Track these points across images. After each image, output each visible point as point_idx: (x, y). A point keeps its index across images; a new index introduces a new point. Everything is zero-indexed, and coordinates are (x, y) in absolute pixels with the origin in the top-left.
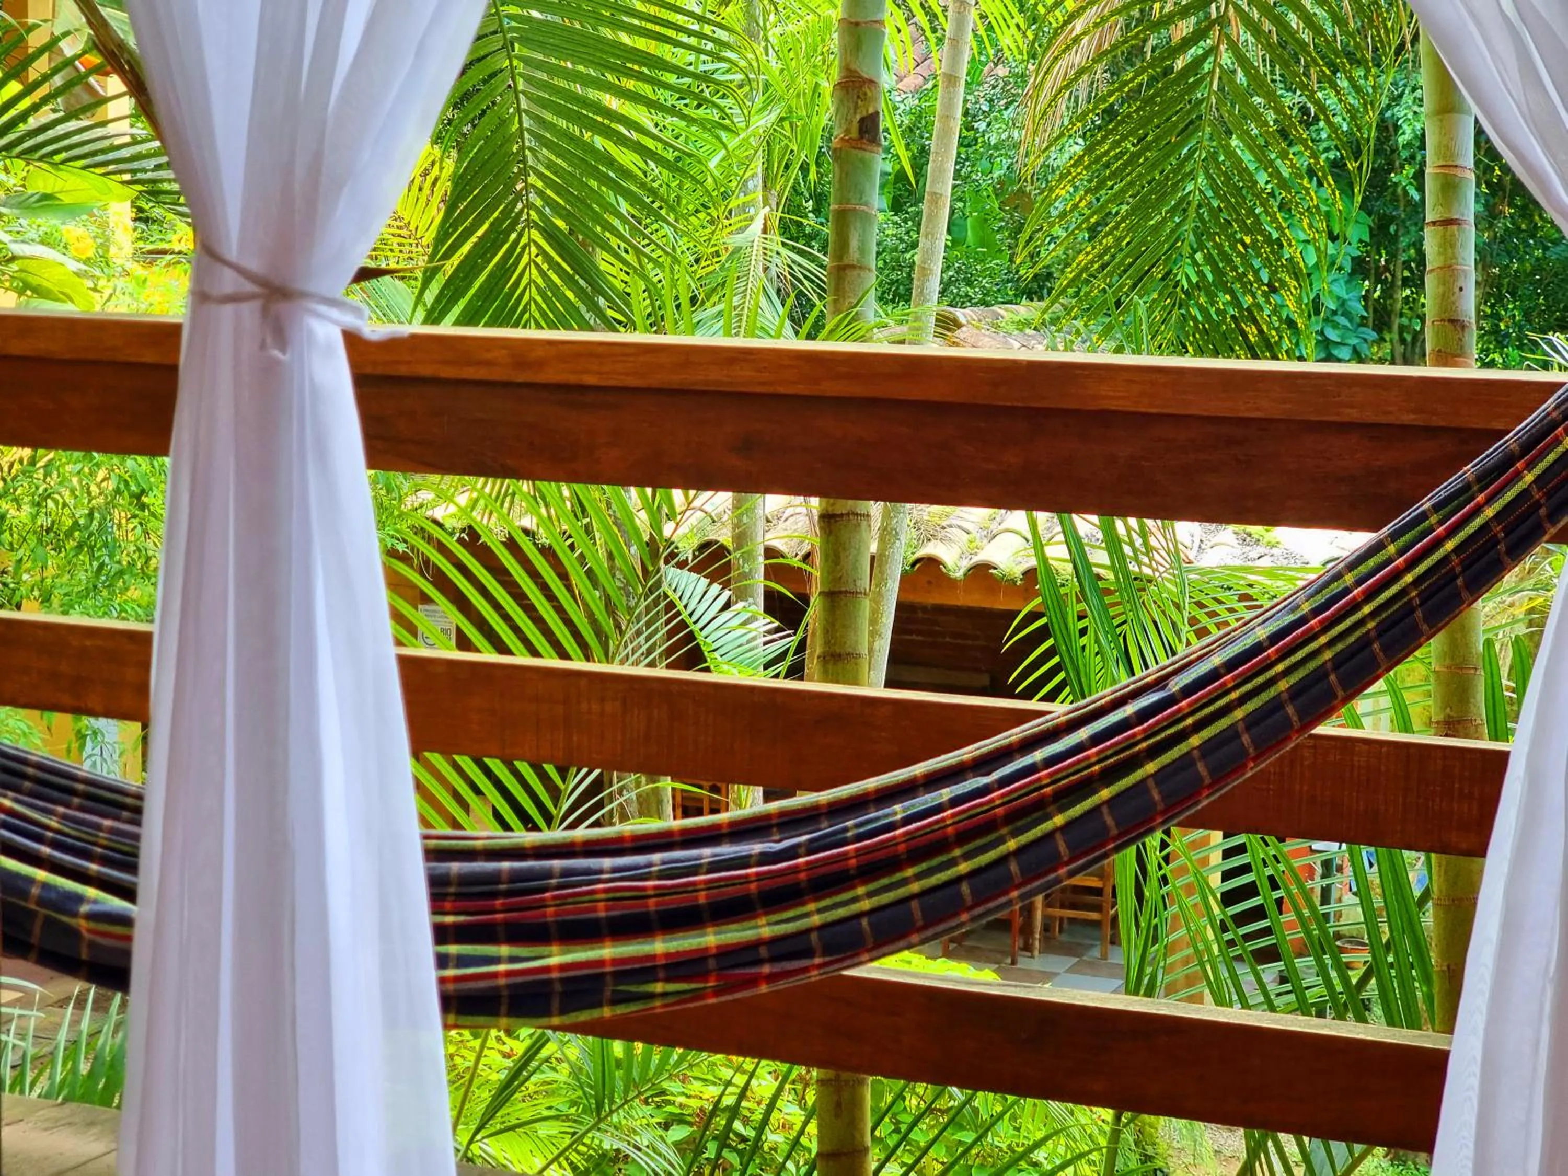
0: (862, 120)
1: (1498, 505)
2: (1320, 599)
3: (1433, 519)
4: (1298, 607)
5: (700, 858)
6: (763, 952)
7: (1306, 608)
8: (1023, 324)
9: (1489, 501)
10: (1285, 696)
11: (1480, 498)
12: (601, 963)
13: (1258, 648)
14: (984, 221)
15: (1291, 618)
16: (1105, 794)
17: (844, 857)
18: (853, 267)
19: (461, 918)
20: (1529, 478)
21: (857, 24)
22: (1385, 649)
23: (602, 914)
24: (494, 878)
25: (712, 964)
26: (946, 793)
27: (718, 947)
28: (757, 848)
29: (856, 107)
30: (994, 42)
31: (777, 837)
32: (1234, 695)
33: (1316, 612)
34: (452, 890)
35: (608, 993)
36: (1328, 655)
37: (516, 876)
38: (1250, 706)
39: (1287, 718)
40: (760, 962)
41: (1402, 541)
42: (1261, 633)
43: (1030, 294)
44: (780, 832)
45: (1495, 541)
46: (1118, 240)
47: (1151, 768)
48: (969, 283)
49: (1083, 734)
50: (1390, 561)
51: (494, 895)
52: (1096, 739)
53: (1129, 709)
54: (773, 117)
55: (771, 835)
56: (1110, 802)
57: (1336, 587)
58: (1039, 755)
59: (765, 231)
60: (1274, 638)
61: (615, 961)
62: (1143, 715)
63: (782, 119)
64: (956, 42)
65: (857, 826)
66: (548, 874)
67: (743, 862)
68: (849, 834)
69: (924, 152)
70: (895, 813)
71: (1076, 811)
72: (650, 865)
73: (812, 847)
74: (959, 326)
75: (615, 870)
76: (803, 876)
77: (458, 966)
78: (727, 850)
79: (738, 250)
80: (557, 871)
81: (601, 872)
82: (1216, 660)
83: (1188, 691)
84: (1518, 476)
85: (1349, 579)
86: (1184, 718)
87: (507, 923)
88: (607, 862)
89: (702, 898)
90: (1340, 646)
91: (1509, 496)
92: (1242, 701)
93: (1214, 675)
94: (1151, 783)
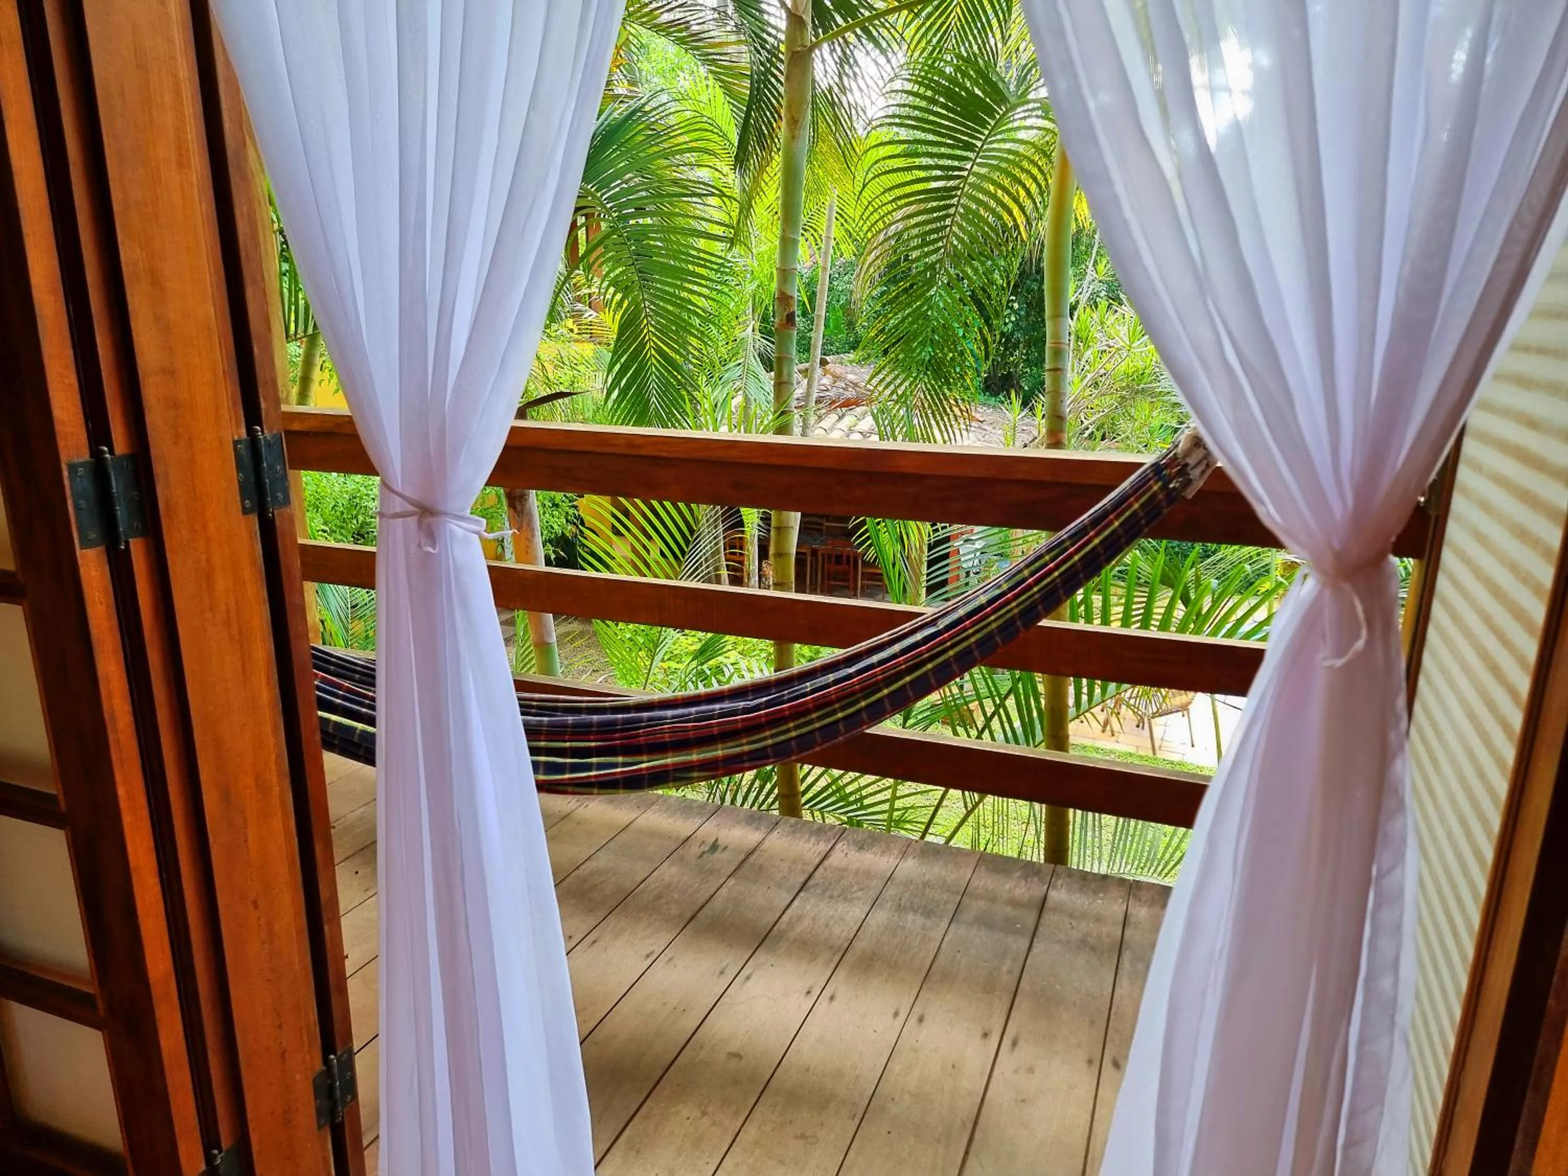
0: (788, 315)
1: (1101, 537)
2: (1012, 583)
3: (1068, 543)
4: (1001, 586)
5: (714, 710)
6: (745, 758)
7: (1005, 587)
8: (851, 362)
9: (1097, 535)
10: (995, 631)
11: (1092, 533)
12: (666, 766)
13: (981, 608)
14: (836, 320)
15: (998, 592)
16: (908, 679)
17: (783, 710)
18: (784, 383)
19: (599, 744)
20: (1117, 524)
21: (784, 270)
22: (1044, 608)
23: (667, 740)
24: (614, 723)
25: (721, 764)
26: (831, 677)
27: (723, 756)
28: (742, 704)
29: (785, 309)
30: (839, 249)
31: (750, 698)
32: (970, 631)
33: (1011, 589)
34: (594, 729)
35: (671, 778)
36: (1016, 611)
37: (626, 722)
38: (978, 636)
39: (997, 643)
40: (743, 762)
41: (1053, 554)
42: (983, 599)
43: (854, 348)
44: (753, 695)
45: (1099, 555)
46: (897, 356)
47: (930, 666)
48: (831, 345)
49: (897, 648)
50: (1046, 565)
51: (616, 731)
52: (904, 651)
53: (919, 636)
54: (755, 285)
55: (748, 696)
56: (911, 683)
57: (1019, 577)
58: (875, 659)
59: (753, 331)
60: (990, 602)
61: (674, 764)
62: (926, 640)
63: (759, 286)
64: (826, 253)
65: (789, 693)
66: (640, 720)
67: (734, 713)
68: (786, 698)
69: (814, 293)
70: (806, 687)
71: (894, 687)
72: (690, 714)
73: (769, 704)
74: (828, 363)
75: (673, 717)
76: (763, 720)
77: (598, 769)
78: (727, 705)
79: (743, 339)
80: (645, 719)
81: (666, 718)
82: (961, 612)
83: (948, 628)
84: (1111, 523)
85: (1026, 573)
86: (945, 642)
87: (622, 745)
88: (670, 713)
89: (715, 730)
90: (1021, 607)
91: (1106, 533)
92: (973, 634)
93: (960, 621)
94: (930, 674)
